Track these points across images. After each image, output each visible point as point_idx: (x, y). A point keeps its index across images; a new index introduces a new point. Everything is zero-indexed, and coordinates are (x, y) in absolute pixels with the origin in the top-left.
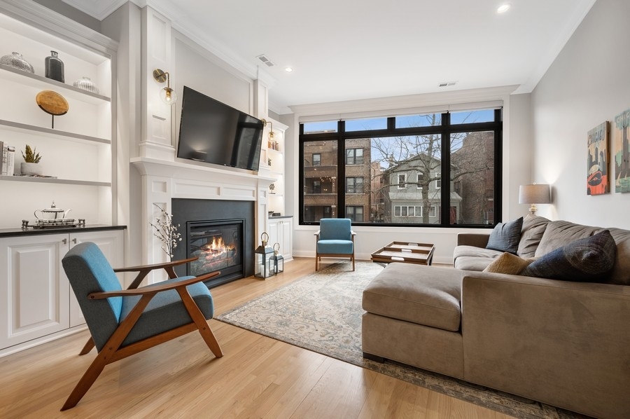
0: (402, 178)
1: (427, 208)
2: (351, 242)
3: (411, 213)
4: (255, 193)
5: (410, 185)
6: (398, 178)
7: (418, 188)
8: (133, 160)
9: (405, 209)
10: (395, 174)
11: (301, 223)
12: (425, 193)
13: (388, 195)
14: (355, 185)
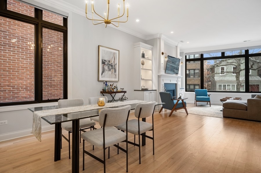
0: (223, 69)
1: (239, 85)
2: (209, 97)
3: (229, 88)
4: (177, 81)
5: (228, 73)
6: (220, 69)
7: (233, 74)
8: (159, 74)
9: (225, 86)
10: (218, 67)
11: (186, 91)
12: (238, 77)
13: (214, 78)
14: (194, 73)
